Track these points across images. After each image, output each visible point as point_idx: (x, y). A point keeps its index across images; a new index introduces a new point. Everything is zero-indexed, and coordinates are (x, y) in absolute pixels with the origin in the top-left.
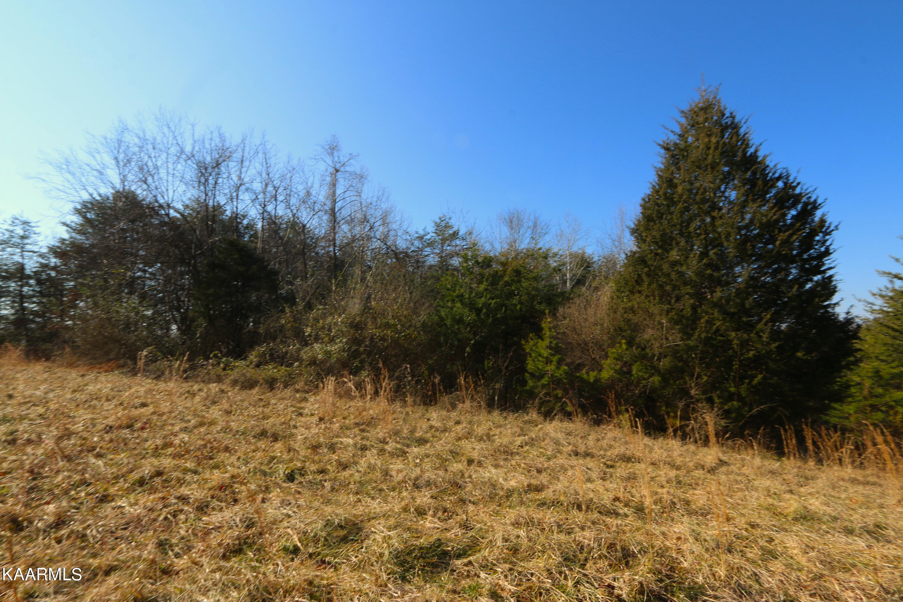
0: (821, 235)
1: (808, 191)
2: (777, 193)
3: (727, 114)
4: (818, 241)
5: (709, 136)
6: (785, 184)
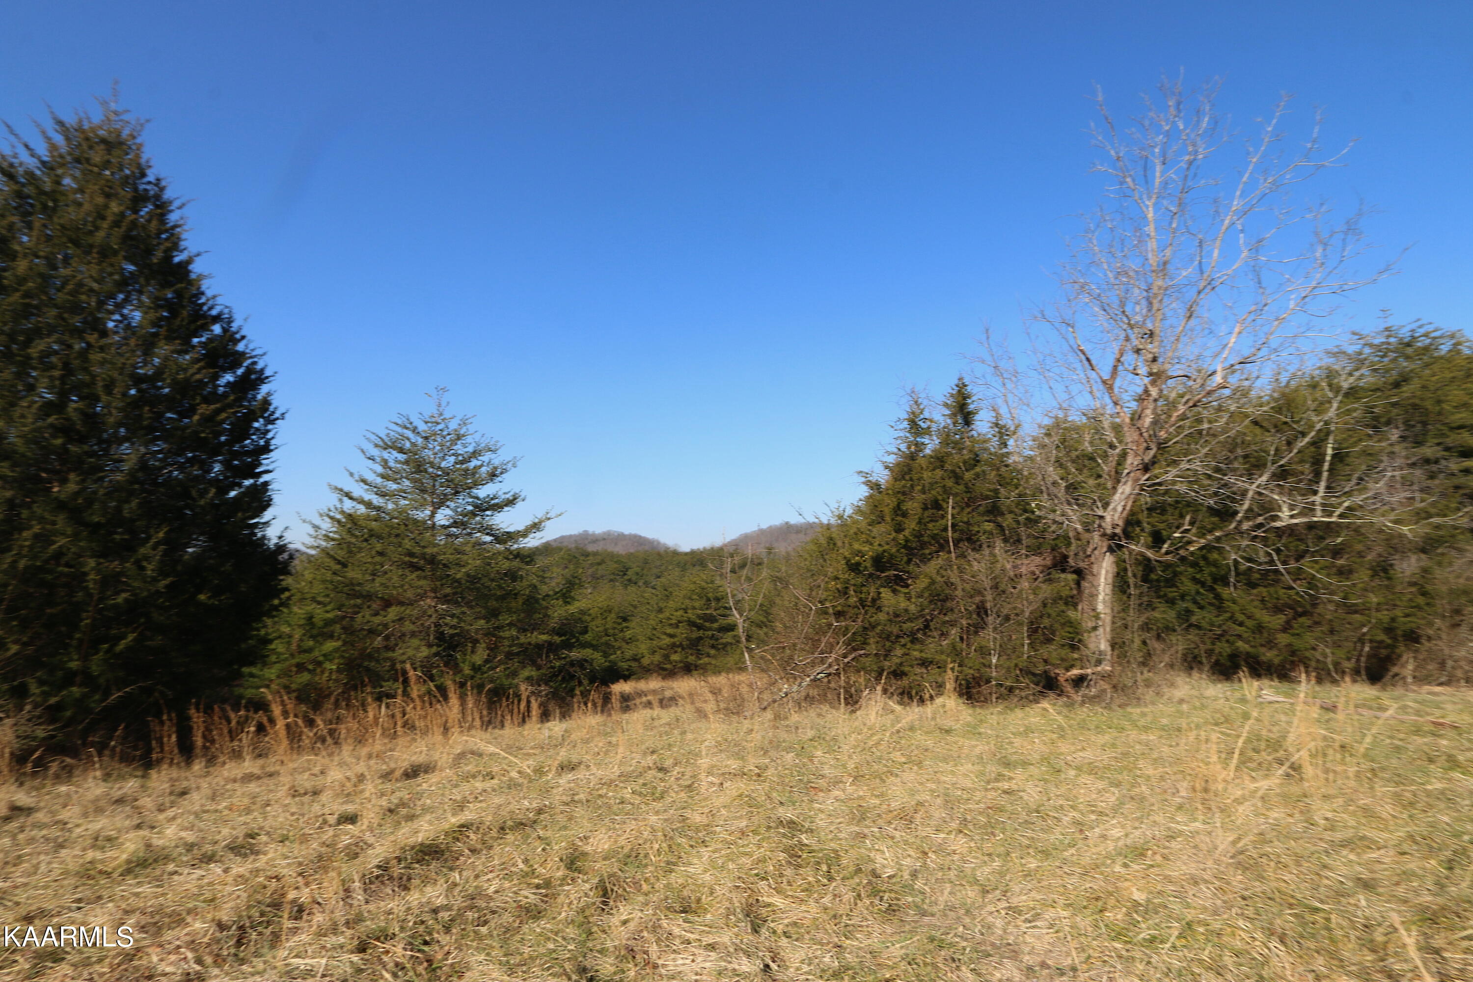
0: (261, 420)
1: (254, 353)
2: (210, 340)
3: (151, 178)
4: (257, 429)
5: (108, 196)
6: (225, 330)
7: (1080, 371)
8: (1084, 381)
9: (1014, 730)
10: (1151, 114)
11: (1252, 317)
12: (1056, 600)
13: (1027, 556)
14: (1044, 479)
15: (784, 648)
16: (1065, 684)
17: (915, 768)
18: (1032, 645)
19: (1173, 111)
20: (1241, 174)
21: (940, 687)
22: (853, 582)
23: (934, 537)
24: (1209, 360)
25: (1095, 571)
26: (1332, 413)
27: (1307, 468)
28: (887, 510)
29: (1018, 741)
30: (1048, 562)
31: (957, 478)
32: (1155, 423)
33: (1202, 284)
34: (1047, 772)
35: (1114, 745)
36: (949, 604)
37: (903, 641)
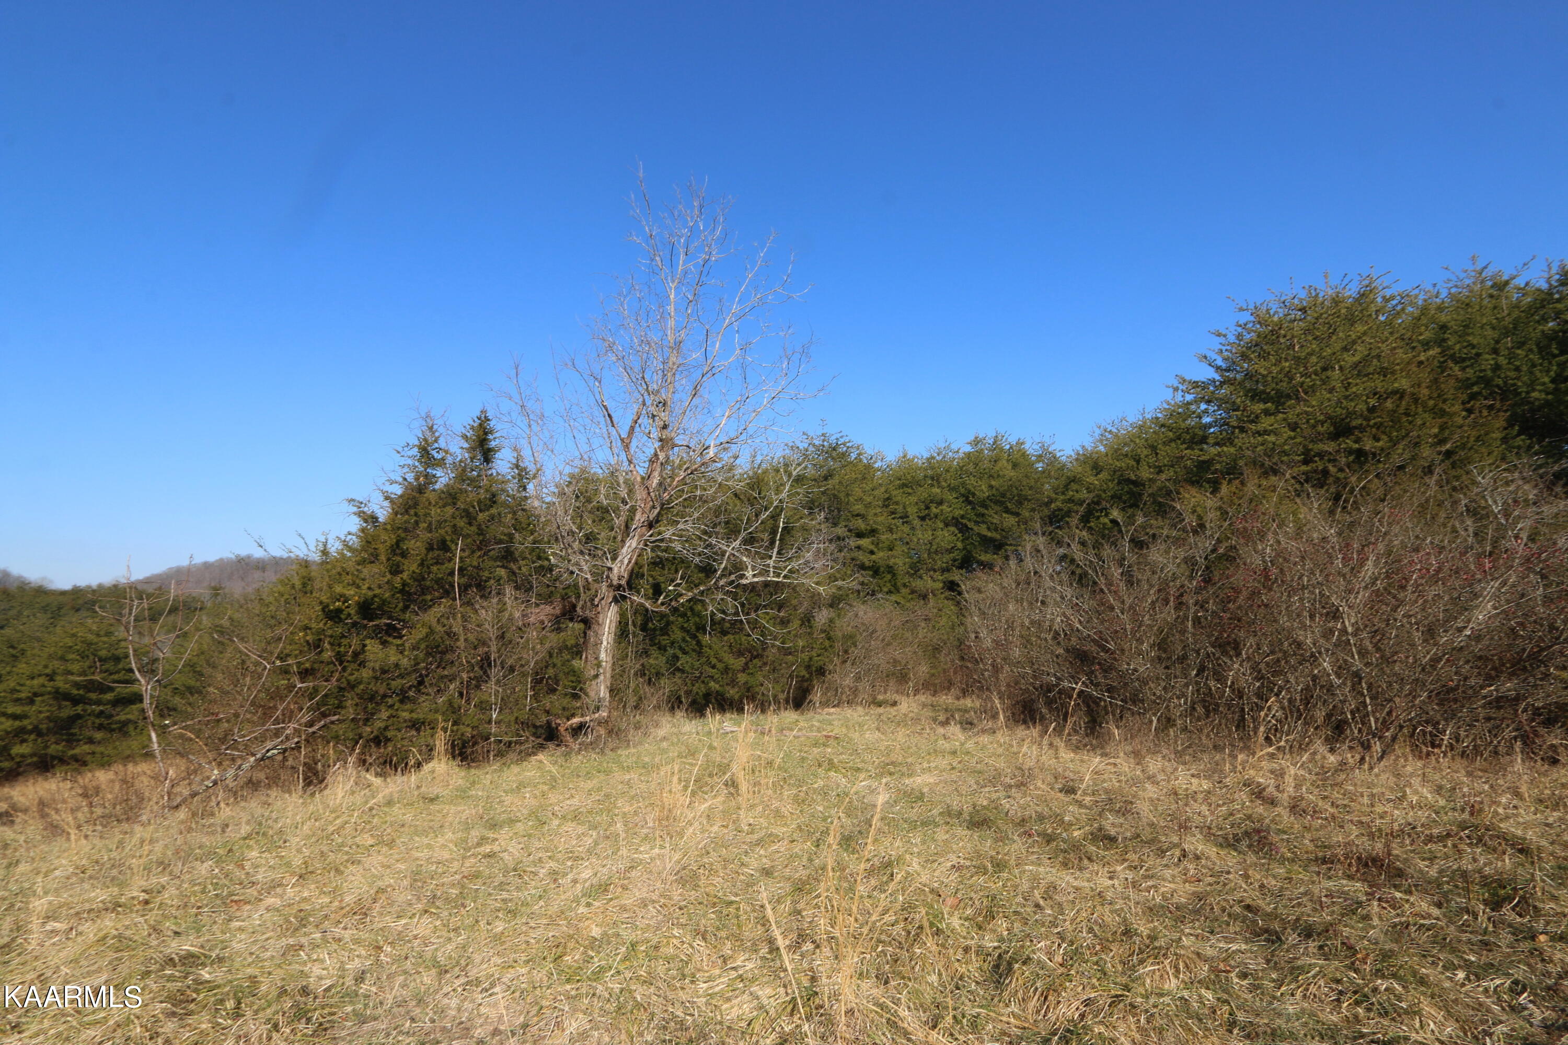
7: (603, 425)
8: (606, 436)
9: (507, 788)
10: (680, 207)
11: (738, 406)
12: (564, 648)
13: (537, 605)
14: (558, 527)
15: (219, 721)
16: (563, 733)
17: (385, 849)
18: (535, 697)
19: (696, 212)
20: (740, 285)
21: (429, 752)
22: (329, 632)
23: (438, 581)
24: (706, 435)
25: (600, 621)
26: (784, 495)
27: (766, 536)
28: (382, 548)
29: (508, 799)
30: (558, 611)
31: (470, 518)
32: (660, 484)
33: (706, 369)
34: (532, 826)
35: (599, 789)
36: (448, 656)
37: (390, 701)
